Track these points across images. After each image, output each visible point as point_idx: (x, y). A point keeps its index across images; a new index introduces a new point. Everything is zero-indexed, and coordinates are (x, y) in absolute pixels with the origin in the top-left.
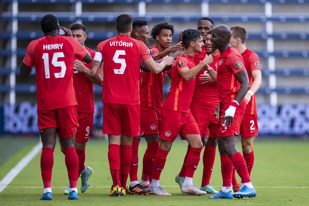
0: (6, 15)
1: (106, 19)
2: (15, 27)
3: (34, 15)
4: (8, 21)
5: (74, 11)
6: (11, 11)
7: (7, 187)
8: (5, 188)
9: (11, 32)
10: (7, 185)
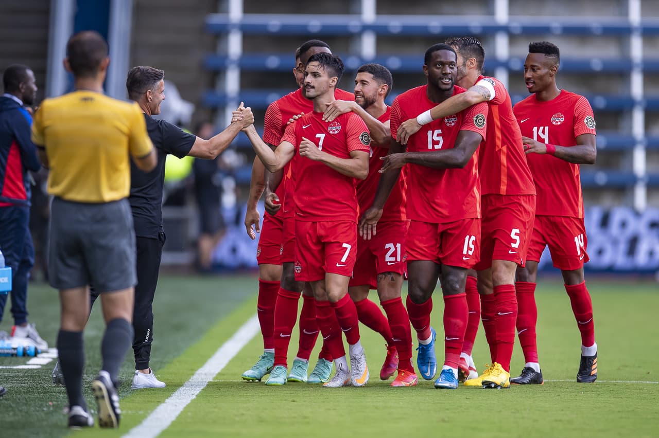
0: (216, 19)
1: (426, 28)
2: (234, 45)
3: (275, 21)
4: (220, 34)
5: (359, 12)
6: (227, 11)
7: (214, 379)
8: (211, 380)
9: (226, 56)
10: (215, 376)
